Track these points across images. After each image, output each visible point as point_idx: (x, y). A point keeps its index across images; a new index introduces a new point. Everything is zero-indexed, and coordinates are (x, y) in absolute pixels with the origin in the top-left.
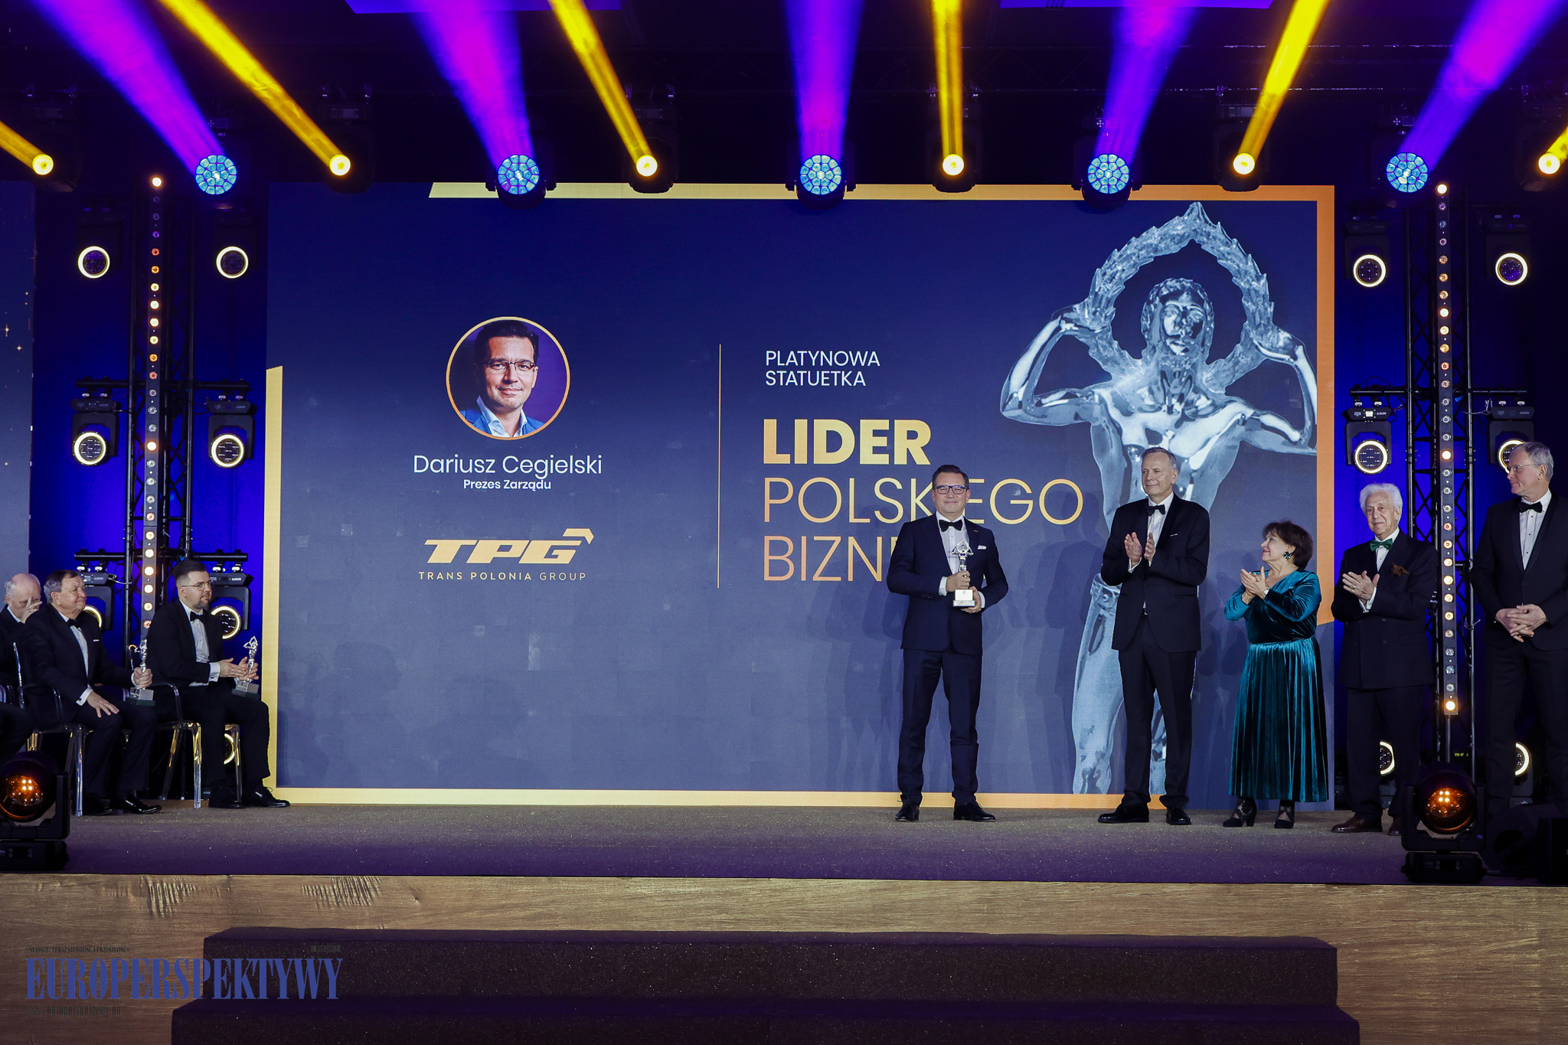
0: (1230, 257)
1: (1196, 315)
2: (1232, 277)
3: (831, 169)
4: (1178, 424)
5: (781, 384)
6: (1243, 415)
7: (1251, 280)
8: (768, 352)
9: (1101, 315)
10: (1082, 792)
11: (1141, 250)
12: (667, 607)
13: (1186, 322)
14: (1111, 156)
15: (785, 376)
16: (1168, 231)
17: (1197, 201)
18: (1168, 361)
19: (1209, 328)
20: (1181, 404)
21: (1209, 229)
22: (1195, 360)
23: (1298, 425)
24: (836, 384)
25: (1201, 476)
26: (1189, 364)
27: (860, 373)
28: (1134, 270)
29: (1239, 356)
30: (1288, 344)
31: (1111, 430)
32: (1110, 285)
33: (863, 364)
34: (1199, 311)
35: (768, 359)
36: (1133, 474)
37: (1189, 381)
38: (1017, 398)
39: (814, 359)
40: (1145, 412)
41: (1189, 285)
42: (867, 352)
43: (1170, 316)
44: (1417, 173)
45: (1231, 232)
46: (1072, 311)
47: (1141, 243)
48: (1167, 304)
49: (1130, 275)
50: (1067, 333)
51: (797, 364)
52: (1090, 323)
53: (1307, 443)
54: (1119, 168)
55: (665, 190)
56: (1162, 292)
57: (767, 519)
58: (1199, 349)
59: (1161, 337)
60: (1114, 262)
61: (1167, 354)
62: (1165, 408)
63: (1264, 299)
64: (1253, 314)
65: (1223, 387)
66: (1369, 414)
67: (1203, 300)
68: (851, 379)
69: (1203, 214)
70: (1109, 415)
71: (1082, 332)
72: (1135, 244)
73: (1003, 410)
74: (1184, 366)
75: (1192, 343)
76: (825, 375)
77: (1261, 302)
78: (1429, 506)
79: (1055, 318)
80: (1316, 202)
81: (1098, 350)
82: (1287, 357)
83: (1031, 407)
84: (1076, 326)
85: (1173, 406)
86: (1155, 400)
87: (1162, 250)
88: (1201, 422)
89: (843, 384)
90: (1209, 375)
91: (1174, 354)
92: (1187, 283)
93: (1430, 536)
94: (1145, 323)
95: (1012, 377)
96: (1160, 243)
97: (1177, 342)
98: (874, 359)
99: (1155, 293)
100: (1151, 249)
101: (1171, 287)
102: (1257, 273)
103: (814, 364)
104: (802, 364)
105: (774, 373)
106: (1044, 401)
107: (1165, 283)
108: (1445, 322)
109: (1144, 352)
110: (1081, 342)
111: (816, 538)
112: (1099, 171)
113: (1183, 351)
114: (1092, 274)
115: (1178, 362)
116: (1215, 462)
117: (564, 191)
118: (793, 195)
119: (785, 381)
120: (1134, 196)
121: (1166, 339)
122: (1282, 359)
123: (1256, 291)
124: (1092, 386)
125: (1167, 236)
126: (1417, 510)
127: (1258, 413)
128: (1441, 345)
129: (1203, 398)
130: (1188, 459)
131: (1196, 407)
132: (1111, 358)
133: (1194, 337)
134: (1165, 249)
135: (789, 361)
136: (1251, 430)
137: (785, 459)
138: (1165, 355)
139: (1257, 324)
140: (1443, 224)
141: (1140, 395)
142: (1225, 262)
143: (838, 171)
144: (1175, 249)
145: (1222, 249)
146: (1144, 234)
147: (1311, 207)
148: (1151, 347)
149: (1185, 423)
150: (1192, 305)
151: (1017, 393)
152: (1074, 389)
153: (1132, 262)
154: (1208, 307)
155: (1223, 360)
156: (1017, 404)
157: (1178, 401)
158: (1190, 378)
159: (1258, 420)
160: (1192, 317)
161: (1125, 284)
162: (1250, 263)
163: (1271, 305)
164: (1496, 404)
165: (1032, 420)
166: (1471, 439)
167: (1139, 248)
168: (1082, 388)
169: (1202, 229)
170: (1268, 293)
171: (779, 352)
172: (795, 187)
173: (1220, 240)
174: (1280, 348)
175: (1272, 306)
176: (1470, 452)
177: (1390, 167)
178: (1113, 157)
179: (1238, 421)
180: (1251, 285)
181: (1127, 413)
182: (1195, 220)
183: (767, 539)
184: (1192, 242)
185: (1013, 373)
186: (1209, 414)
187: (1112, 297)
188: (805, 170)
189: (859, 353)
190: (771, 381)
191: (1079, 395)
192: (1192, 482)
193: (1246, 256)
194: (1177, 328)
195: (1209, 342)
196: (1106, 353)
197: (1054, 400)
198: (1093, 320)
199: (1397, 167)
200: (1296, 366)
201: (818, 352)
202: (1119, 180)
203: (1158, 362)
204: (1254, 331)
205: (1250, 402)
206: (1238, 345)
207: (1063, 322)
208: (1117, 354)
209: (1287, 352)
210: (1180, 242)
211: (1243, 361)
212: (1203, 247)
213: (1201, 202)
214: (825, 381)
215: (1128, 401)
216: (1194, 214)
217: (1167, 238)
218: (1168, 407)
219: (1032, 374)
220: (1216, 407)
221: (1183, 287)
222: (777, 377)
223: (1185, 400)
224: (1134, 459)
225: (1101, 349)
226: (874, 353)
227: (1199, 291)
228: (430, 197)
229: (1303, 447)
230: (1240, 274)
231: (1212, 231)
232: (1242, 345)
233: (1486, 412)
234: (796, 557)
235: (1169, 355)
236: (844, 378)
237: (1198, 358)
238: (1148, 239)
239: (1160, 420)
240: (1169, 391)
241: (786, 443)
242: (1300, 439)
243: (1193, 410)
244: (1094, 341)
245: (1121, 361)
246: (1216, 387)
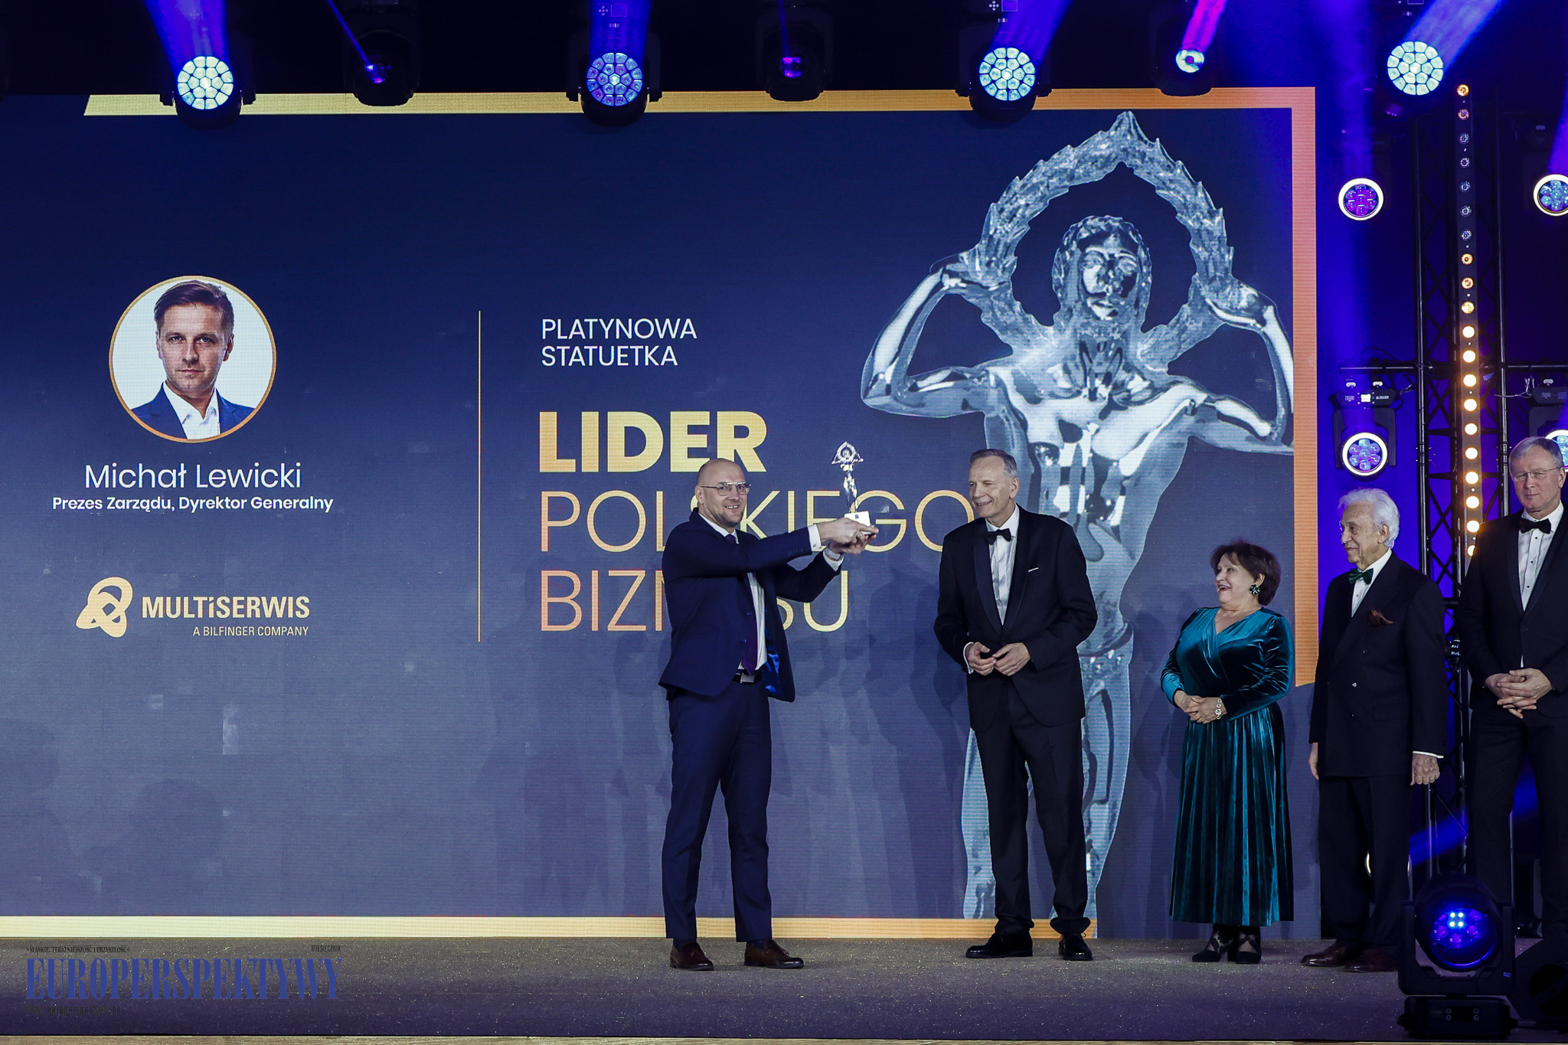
0: (1172, 186)
1: (1127, 264)
2: (1174, 212)
3: (629, 72)
4: (1104, 415)
5: (563, 364)
6: (1192, 401)
7: (1201, 217)
8: (544, 321)
9: (998, 267)
10: (976, 916)
11: (1051, 177)
12: (410, 667)
13: (1114, 274)
14: (1010, 50)
15: (569, 354)
16: (1088, 151)
17: (1127, 110)
18: (1089, 328)
19: (1145, 282)
20: (1107, 386)
21: (1143, 147)
22: (1126, 326)
23: (1267, 413)
24: (637, 364)
25: (1136, 485)
26: (1118, 332)
27: (669, 348)
28: (1041, 204)
29: (1187, 320)
30: (1255, 304)
31: (1012, 423)
32: (1010, 226)
33: (673, 336)
34: (1132, 260)
35: (545, 330)
36: (1043, 482)
37: (1118, 355)
38: (884, 380)
39: (607, 330)
40: (1058, 397)
41: (1117, 224)
42: (679, 320)
43: (1092, 267)
44: (1428, 67)
45: (1174, 151)
46: (960, 262)
47: (1051, 169)
48: (1088, 250)
49: (1036, 212)
50: (952, 292)
51: (584, 337)
52: (983, 279)
53: (1280, 439)
54: (1021, 66)
55: (403, 101)
56: (1080, 235)
57: (545, 548)
58: (1132, 311)
59: (1079, 295)
60: (1015, 194)
61: (1086, 318)
62: (1085, 392)
63: (1220, 242)
64: (1206, 263)
65: (1164, 363)
66: (1366, 398)
67: (1136, 246)
68: (658, 356)
69: (1135, 127)
70: (1009, 402)
71: (972, 290)
72: (1043, 171)
73: (865, 397)
74: (1111, 335)
75: (1122, 303)
76: (623, 351)
77: (1217, 247)
78: (1450, 524)
79: (934, 271)
80: (1289, 110)
81: (994, 314)
82: (1252, 322)
83: (904, 394)
84: (963, 281)
85: (1096, 389)
86: (1073, 381)
87: (1079, 176)
88: (1135, 411)
89: (647, 364)
90: (1146, 347)
91: (1098, 318)
92: (1114, 221)
93: (1451, 565)
94: (1058, 277)
95: (877, 352)
96: (1077, 167)
97: (1102, 302)
98: (689, 330)
99: (1071, 236)
100: (1065, 176)
101: (1093, 228)
102: (1211, 207)
103: (607, 337)
104: (591, 337)
105: (553, 350)
106: (920, 384)
107: (1085, 222)
108: (1468, 271)
109: (1056, 317)
110: (971, 304)
111: (611, 573)
112: (994, 70)
113: (1110, 315)
114: (985, 211)
115: (1103, 331)
116: (1154, 465)
117: (266, 104)
118: (576, 107)
119: (567, 361)
120: (1040, 104)
121: (1086, 298)
122: (1245, 325)
123: (1210, 233)
124: (985, 364)
125: (1086, 157)
126: (1432, 529)
127: (1213, 397)
128: (1464, 302)
129: (1138, 378)
130: (1118, 461)
131: (1129, 391)
132: (1010, 324)
133: (1124, 295)
134: (1084, 176)
135: (573, 333)
136: (1204, 421)
137: (568, 466)
138: (1086, 321)
139: (1211, 275)
140: (1465, 138)
141: (1051, 375)
142: (1166, 193)
143: (637, 75)
144: (1097, 176)
145: (1162, 175)
146: (1055, 156)
147: (1283, 117)
148: (1066, 309)
149: (1113, 412)
150: (1122, 252)
151: (883, 373)
152: (961, 368)
153: (1040, 194)
154: (1143, 255)
155: (1164, 327)
156: (884, 389)
157: (1103, 383)
158: (1119, 351)
159: (1214, 408)
160: (1122, 268)
161: (1029, 224)
162: (1200, 194)
163: (1229, 251)
164: (1539, 382)
165: (905, 410)
166: (1505, 431)
167: (1049, 174)
168: (971, 366)
169: (1134, 148)
170: (1225, 235)
171: (559, 321)
172: (579, 96)
173: (1159, 162)
174: (1242, 309)
175: (1231, 252)
176: (1505, 449)
177: (1392, 61)
178: (1013, 52)
179: (1186, 409)
180: (1202, 223)
181: (1034, 400)
182: (1125, 136)
183: (545, 575)
184: (1121, 165)
185: (878, 346)
186: (1146, 400)
187: (1013, 241)
188: (593, 72)
189: (668, 321)
190: (549, 360)
191: (968, 376)
192: (1123, 493)
193: (1194, 185)
194: (1101, 284)
195: (1145, 302)
196: (1005, 318)
197: (934, 382)
198: (987, 273)
199: (1401, 60)
200: (1264, 334)
201: (612, 320)
202: (1021, 82)
203: (1075, 331)
204: (1207, 287)
205: (1201, 383)
206: (1185, 306)
207: (946, 276)
208: (1020, 319)
209: (1252, 314)
210: (1104, 165)
211: (1192, 327)
212: (1137, 173)
213: (1133, 111)
214: (623, 360)
215: (1035, 383)
216: (1124, 128)
217: (1086, 161)
218: (1090, 390)
219: (903, 348)
220: (1155, 391)
221: (1109, 227)
222: (557, 354)
223: (1113, 382)
224: (1044, 462)
225: (998, 314)
226: (688, 321)
227: (1131, 233)
228: (86, 114)
229: (1275, 444)
230: (1187, 208)
231: (1148, 150)
232: (1190, 305)
233: (1525, 395)
234: (584, 599)
235: (1091, 320)
236: (648, 356)
237: (1129, 324)
238: (1061, 162)
239: (1079, 409)
240: (1090, 369)
241: (569, 445)
242: (1271, 433)
243: (1125, 394)
244: (987, 302)
245: (1025, 329)
246: (1156, 362)
